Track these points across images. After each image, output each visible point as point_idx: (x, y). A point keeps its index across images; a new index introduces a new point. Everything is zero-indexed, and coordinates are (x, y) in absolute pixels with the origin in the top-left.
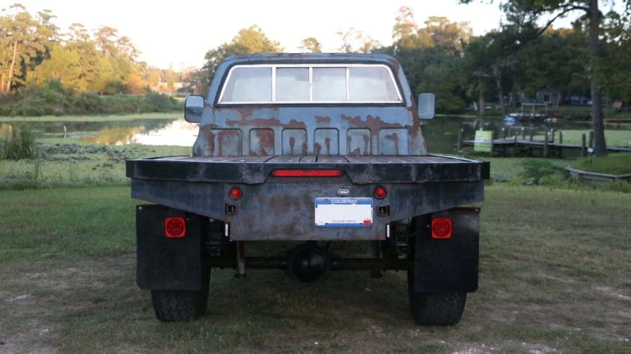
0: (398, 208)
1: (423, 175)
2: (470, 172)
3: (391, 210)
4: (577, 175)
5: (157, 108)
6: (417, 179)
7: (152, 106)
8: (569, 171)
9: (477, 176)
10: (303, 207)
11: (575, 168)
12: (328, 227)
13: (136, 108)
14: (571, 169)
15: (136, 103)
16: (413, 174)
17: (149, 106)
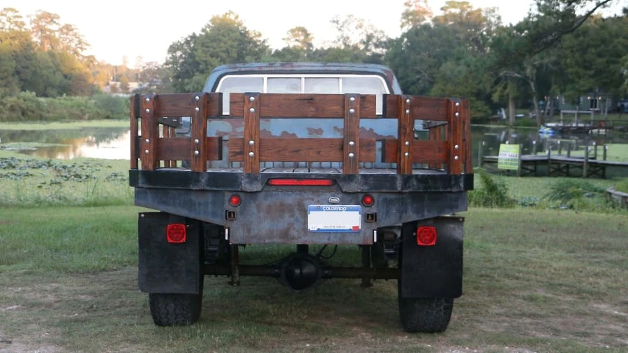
0: (384, 215)
1: (408, 185)
2: (453, 182)
3: (378, 218)
4: (620, 199)
5: (109, 113)
6: (402, 188)
7: (103, 112)
8: (610, 194)
9: (460, 187)
10: (297, 214)
11: (617, 190)
12: (319, 232)
13: (84, 114)
14: (612, 191)
15: (83, 108)
16: (399, 184)
17: (99, 110)
